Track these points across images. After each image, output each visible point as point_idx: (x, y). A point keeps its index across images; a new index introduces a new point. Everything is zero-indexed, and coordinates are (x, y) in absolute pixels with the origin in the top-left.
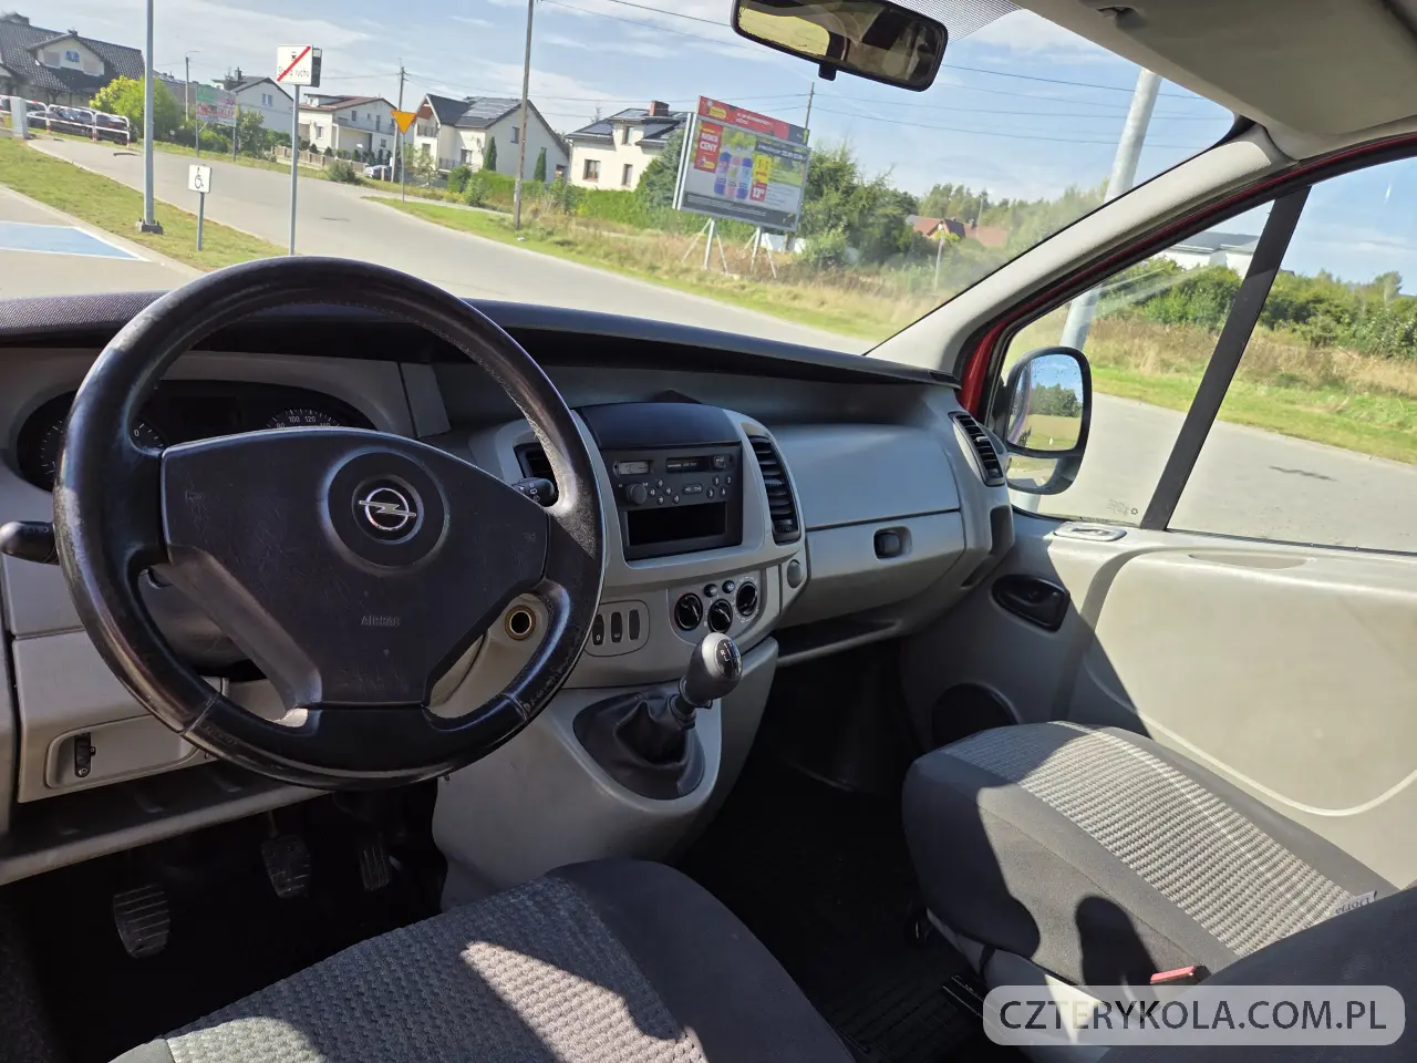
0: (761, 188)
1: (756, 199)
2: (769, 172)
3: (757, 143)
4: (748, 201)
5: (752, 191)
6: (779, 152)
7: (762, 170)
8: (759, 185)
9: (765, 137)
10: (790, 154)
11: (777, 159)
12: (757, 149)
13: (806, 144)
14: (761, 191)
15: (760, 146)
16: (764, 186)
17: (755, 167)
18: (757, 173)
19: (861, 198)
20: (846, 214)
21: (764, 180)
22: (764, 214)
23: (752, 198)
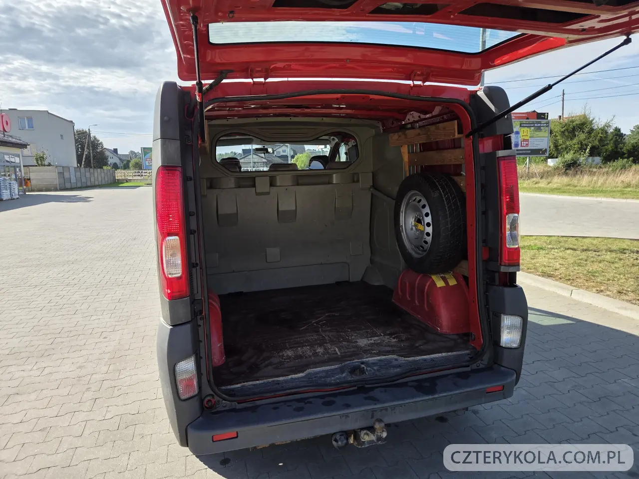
0: (526, 141)
1: (524, 146)
2: (529, 134)
3: (521, 124)
4: (520, 148)
5: (522, 143)
6: (533, 125)
7: (525, 134)
8: (524, 140)
9: (524, 121)
10: (540, 125)
11: (533, 128)
12: (521, 126)
13: (547, 119)
14: (527, 143)
15: (522, 125)
16: (527, 140)
17: (521, 134)
18: (523, 136)
19: (599, 133)
20: (590, 142)
21: (526, 138)
22: (530, 152)
23: (521, 146)
